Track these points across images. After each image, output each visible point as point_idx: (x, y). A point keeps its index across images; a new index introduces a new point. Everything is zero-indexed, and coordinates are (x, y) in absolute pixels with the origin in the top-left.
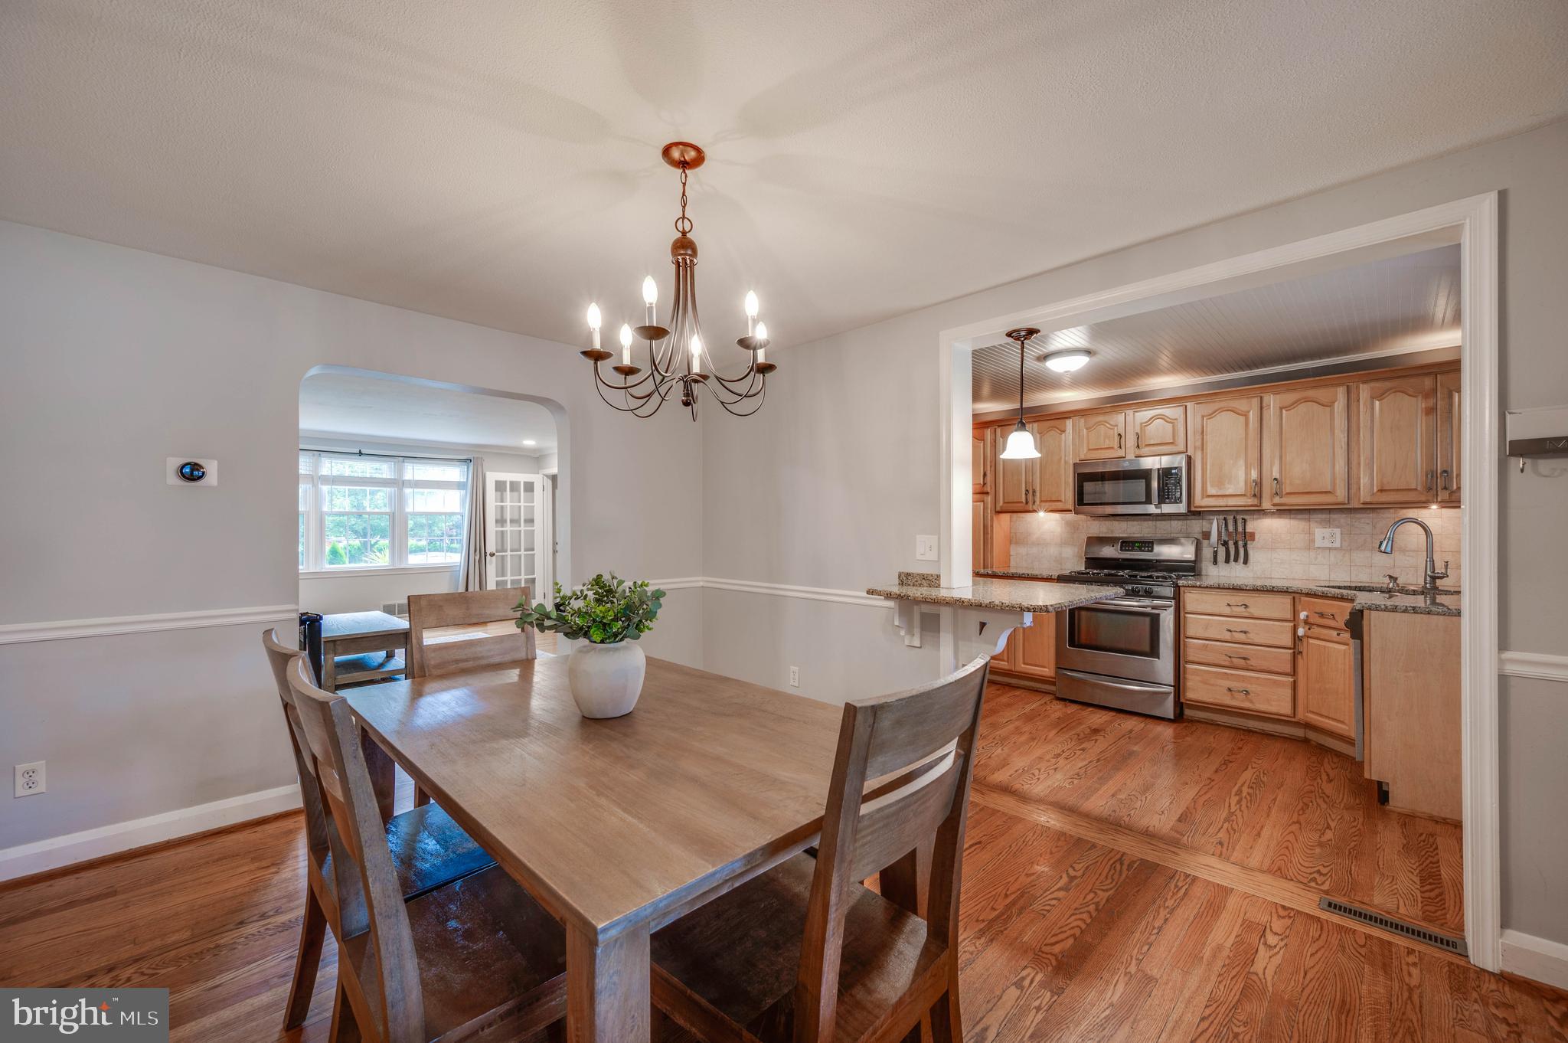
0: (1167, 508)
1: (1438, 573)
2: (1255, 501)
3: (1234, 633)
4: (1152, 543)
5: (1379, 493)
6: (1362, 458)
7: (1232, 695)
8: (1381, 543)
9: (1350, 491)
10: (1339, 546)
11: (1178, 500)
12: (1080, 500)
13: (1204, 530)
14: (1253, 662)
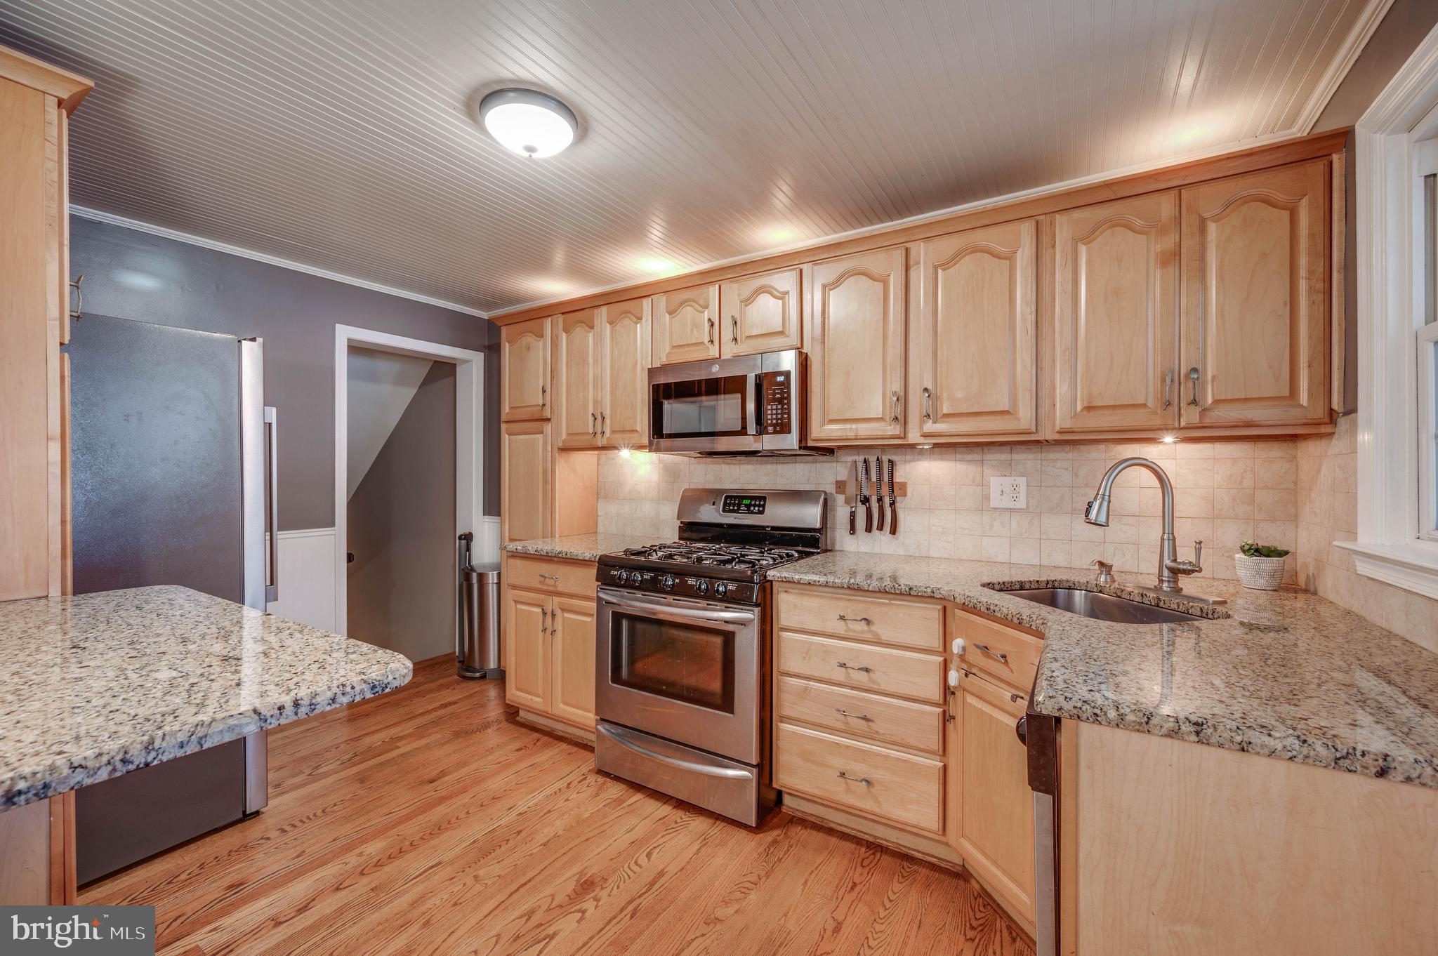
0: (770, 442)
1: (1184, 563)
2: (894, 429)
3: (850, 670)
4: (764, 498)
5: (1085, 413)
6: (1058, 350)
7: (847, 784)
8: (1090, 505)
9: (1039, 409)
10: (1025, 507)
11: (784, 428)
12: (657, 429)
13: (839, 479)
14: (878, 726)
